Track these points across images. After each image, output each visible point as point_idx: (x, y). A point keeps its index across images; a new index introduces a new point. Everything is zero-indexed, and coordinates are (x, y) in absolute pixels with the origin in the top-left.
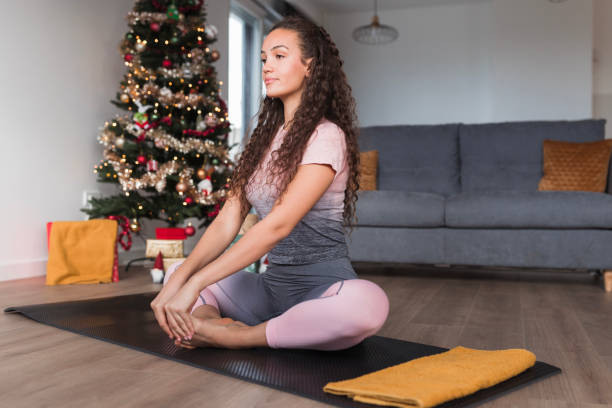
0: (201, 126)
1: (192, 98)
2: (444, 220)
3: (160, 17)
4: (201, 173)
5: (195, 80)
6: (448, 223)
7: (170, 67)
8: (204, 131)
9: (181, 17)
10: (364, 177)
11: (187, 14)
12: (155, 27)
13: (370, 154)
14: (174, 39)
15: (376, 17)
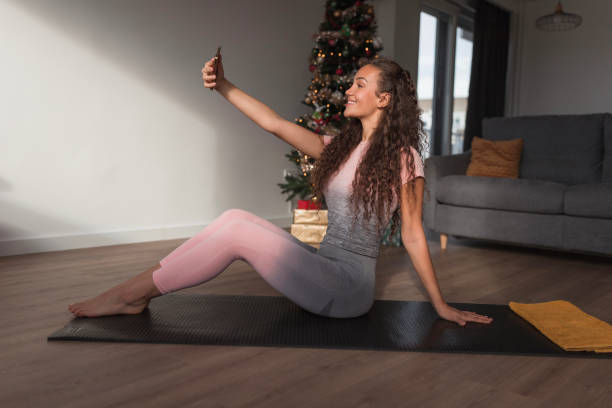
3: (336, 34)
6: (566, 211)
7: (342, 75)
9: (352, 33)
10: (507, 163)
11: (357, 30)
12: (332, 43)
13: (515, 142)
14: (345, 53)
15: (560, 5)
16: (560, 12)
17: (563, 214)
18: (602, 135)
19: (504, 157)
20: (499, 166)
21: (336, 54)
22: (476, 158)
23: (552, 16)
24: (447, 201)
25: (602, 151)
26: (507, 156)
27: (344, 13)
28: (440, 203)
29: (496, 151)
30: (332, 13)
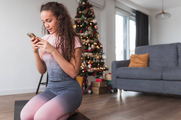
0: (90, 49)
1: (88, 41)
2: (162, 77)
3: (80, 19)
4: (89, 63)
5: (89, 36)
6: (163, 78)
7: (82, 33)
8: (91, 50)
9: (85, 18)
10: (143, 62)
11: (87, 17)
12: (78, 22)
13: (146, 55)
14: (83, 25)
15: (163, 10)
16: (163, 13)
17: (162, 80)
18: (177, 50)
19: (142, 60)
20: (140, 63)
21: (80, 26)
22: (132, 61)
23: (160, 14)
24: (120, 77)
25: (178, 57)
26: (143, 60)
27: (83, 12)
28: (118, 78)
29: (139, 58)
30: (79, 12)
